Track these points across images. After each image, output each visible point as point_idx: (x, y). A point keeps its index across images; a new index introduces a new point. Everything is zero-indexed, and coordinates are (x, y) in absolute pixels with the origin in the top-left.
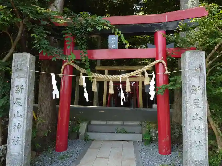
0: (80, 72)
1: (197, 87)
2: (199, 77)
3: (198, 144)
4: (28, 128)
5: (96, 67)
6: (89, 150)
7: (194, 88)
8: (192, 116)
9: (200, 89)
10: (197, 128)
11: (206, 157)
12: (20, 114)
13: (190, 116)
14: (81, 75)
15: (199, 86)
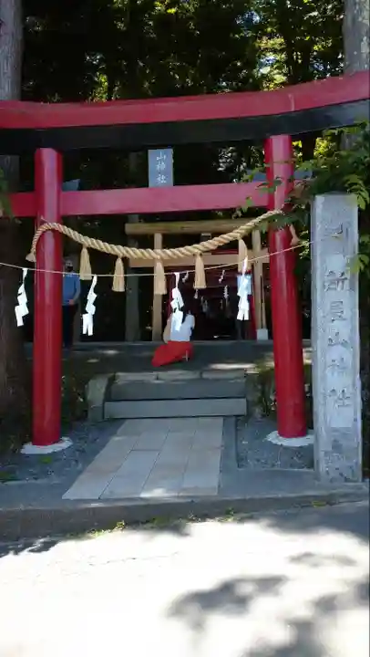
0: (80, 246)
1: (338, 275)
2: (344, 254)
3: (340, 394)
7: (331, 278)
8: (326, 338)
9: (346, 279)
10: (337, 362)
11: (355, 420)
14: (85, 253)
15: (343, 274)
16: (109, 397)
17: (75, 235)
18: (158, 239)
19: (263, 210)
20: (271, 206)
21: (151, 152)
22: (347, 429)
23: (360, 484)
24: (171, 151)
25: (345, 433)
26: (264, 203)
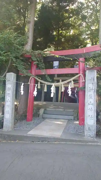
0: (38, 81)
2: (93, 84)
3: (91, 116)
4: (13, 107)
5: (54, 78)
6: (43, 122)
7: (89, 89)
8: (88, 103)
10: (91, 109)
11: (94, 123)
12: (9, 100)
13: (87, 103)
14: (39, 83)
15: (92, 88)
16: (44, 113)
17: (37, 79)
18: (61, 80)
19: (77, 74)
20: (79, 73)
21: (54, 62)
22: (93, 125)
23: (95, 139)
24: (58, 61)
25: (92, 126)
26: (78, 72)
